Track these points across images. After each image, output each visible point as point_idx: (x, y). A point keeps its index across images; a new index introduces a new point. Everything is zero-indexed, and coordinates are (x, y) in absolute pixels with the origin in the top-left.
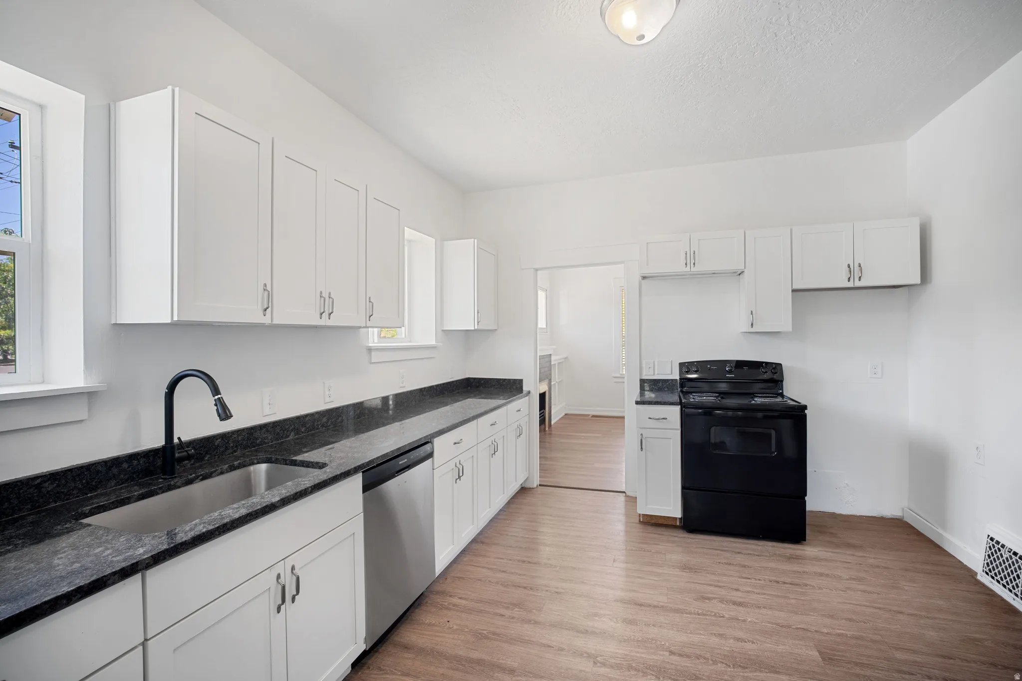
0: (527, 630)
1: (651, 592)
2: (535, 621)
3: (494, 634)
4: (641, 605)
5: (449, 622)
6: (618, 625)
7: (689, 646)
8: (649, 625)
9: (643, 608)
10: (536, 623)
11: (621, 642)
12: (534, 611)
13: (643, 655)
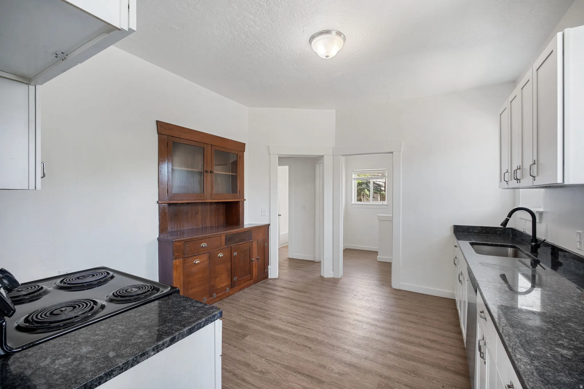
0: (386, 372)
1: (294, 384)
2: (382, 377)
3: (406, 373)
4: (308, 376)
5: (443, 387)
6: (330, 366)
7: (299, 349)
8: (312, 362)
9: (308, 373)
10: (381, 376)
11: (332, 357)
12: (383, 385)
13: (324, 349)
